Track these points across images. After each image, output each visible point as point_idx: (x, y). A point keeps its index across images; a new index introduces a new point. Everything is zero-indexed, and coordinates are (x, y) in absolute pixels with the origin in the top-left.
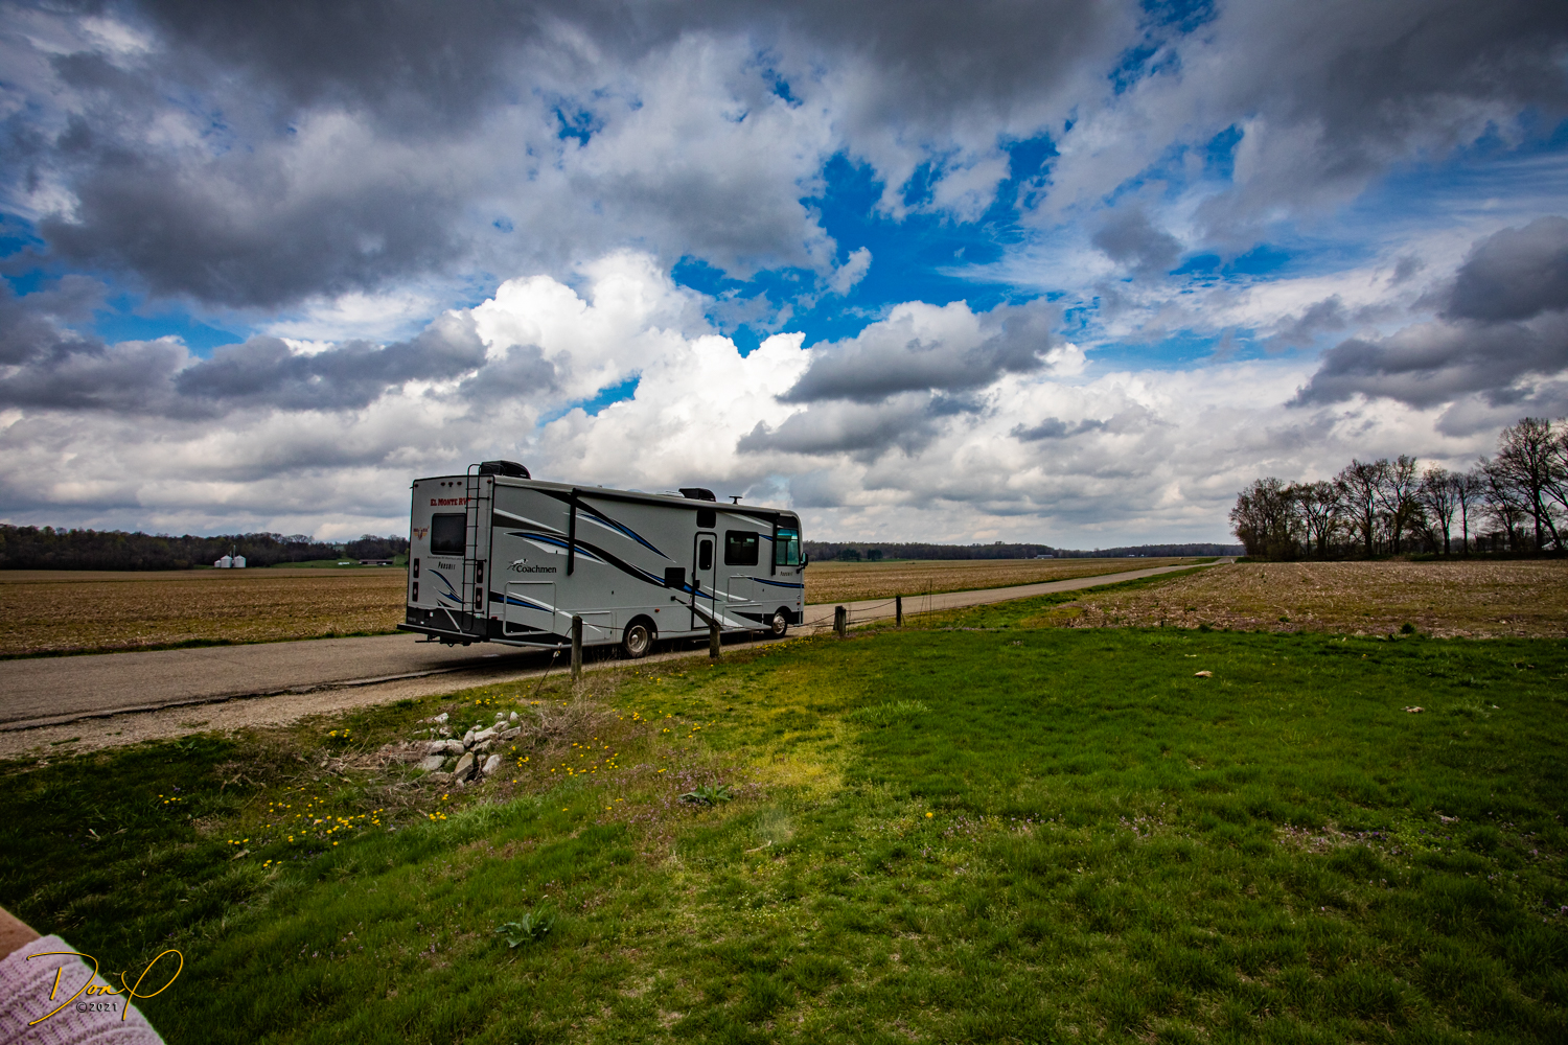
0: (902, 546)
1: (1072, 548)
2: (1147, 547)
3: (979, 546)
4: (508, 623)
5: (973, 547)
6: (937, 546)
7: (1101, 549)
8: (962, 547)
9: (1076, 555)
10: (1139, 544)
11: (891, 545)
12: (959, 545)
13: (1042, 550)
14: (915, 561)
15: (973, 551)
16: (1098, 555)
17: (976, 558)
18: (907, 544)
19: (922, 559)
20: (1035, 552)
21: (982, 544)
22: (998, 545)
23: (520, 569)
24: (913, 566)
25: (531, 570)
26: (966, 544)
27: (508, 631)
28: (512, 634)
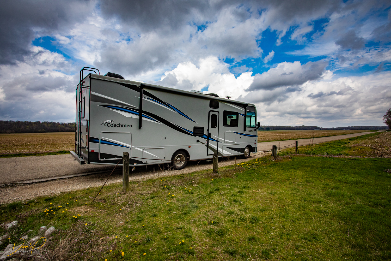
0: (275, 126)
1: (325, 127)
2: (350, 127)
3: (297, 127)
4: (101, 153)
5: (295, 127)
6: (285, 126)
7: (334, 127)
8: (292, 127)
9: (327, 129)
10: (347, 126)
11: (272, 126)
12: (291, 126)
13: (316, 128)
14: (279, 131)
15: (295, 128)
16: (334, 129)
17: (296, 130)
18: (277, 126)
19: (281, 130)
20: (314, 128)
21: (298, 126)
22: (303, 126)
23: (109, 125)
24: (279, 132)
25: (116, 126)
26: (293, 126)
27: (101, 158)
28: (105, 159)
